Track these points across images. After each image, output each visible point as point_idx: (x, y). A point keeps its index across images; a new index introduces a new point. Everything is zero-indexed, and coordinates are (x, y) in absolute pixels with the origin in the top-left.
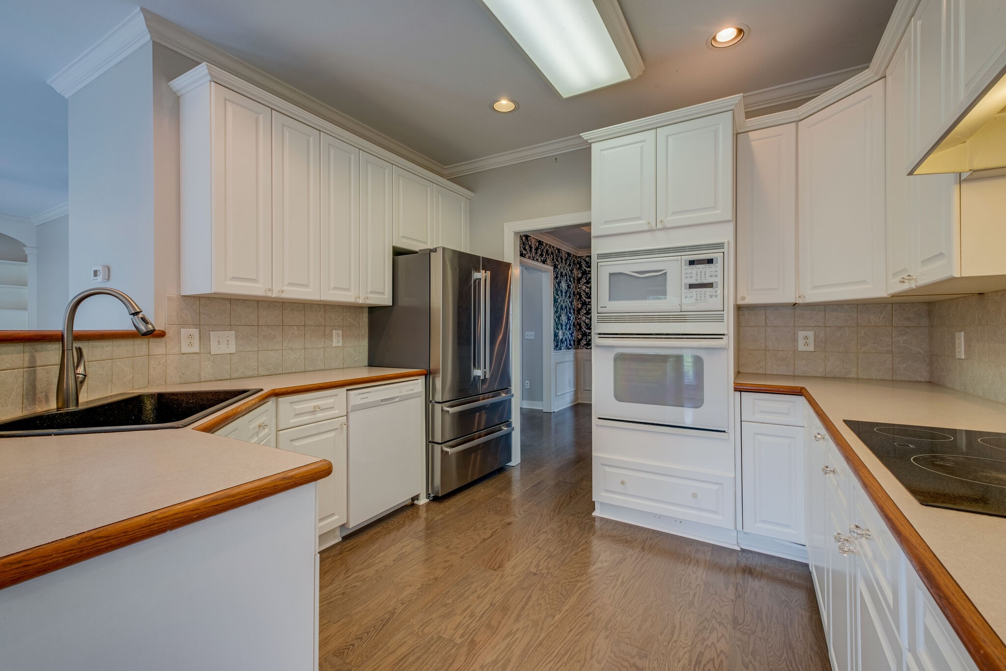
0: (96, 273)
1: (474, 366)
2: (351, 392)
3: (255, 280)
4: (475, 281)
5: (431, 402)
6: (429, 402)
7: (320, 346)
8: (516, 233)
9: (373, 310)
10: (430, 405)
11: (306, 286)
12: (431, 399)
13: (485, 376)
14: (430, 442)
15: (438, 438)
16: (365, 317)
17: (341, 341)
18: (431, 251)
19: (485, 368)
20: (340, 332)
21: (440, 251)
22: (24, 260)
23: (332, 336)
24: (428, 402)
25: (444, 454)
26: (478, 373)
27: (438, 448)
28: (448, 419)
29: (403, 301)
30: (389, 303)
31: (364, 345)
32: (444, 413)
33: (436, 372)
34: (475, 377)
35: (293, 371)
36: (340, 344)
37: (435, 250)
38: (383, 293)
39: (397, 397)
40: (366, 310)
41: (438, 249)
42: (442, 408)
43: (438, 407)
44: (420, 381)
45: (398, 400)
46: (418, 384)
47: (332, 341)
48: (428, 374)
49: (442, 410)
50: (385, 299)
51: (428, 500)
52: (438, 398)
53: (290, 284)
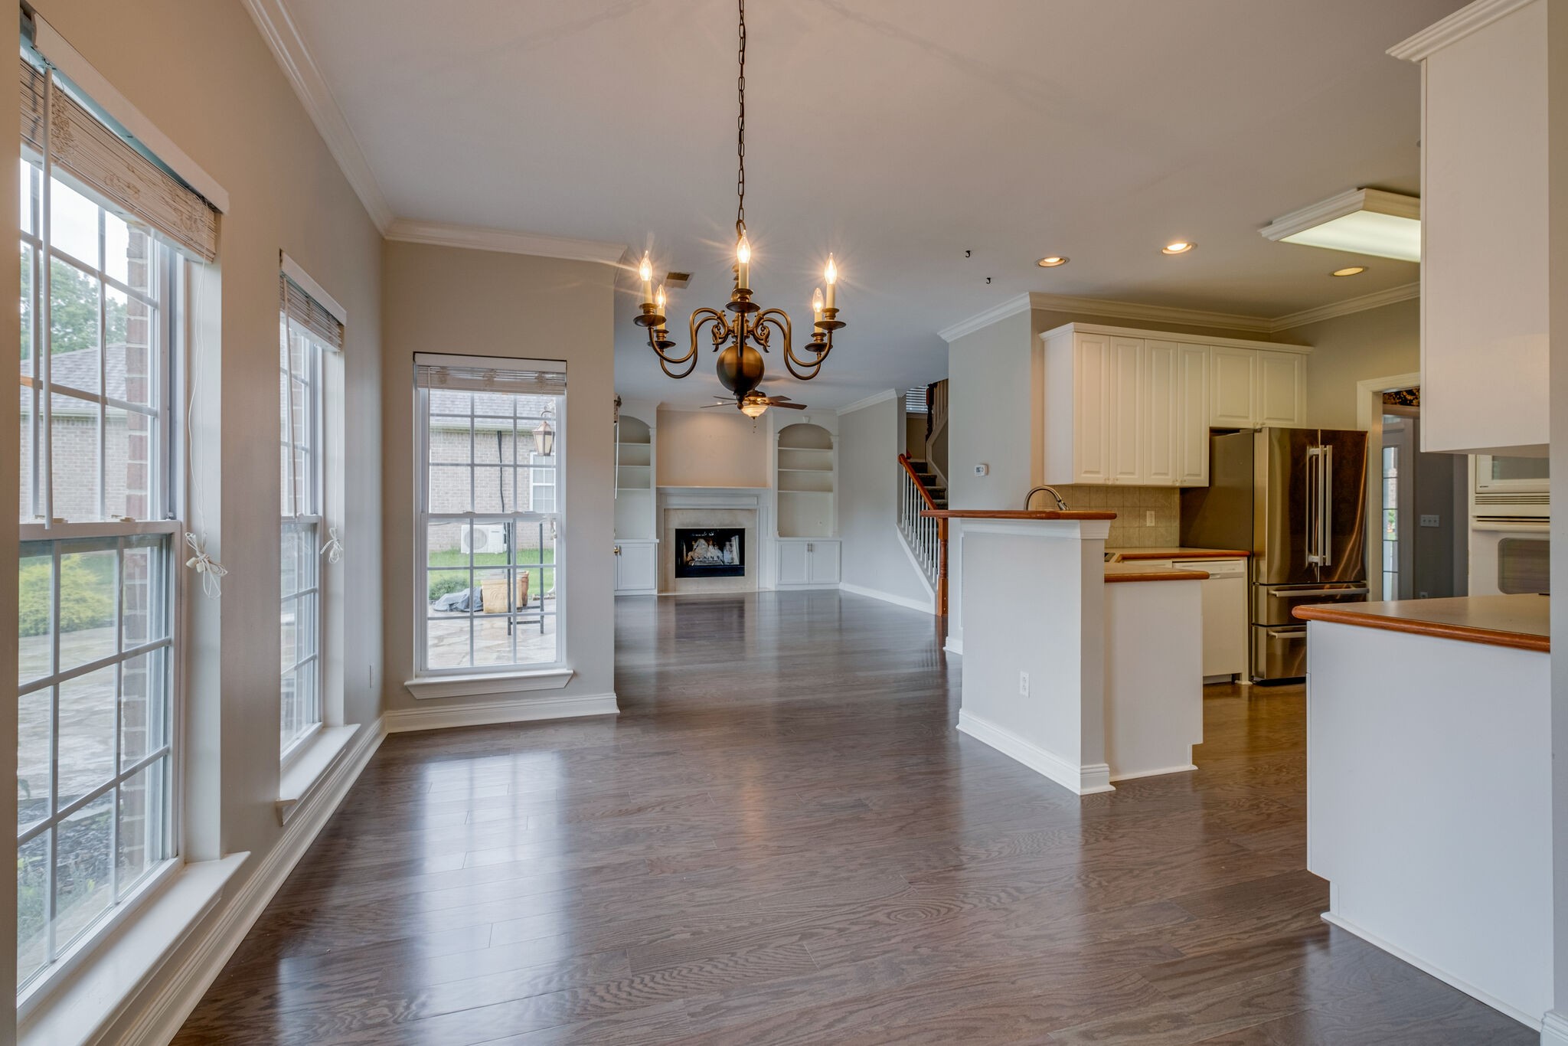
0: (978, 470)
1: (1310, 551)
2: (1176, 564)
3: (1098, 472)
4: (1311, 458)
5: (1254, 583)
6: (1252, 584)
7: (1136, 526)
8: (1376, 394)
9: (1187, 493)
10: (1254, 587)
11: (1133, 474)
12: (1254, 580)
13: (1324, 563)
14: (1253, 624)
15: (1263, 620)
16: (1176, 498)
17: (1154, 521)
18: (1255, 431)
19: (1324, 554)
20: (1153, 513)
21: (1266, 433)
22: (830, 447)
23: (1145, 516)
24: (1250, 583)
25: (1270, 638)
26: (1315, 559)
27: (1262, 632)
28: (1275, 604)
29: (1220, 481)
30: (1208, 486)
31: (1175, 526)
32: (1270, 596)
33: (1260, 555)
34: (1310, 564)
35: (1115, 546)
36: (1153, 524)
37: (1260, 431)
38: (1199, 475)
39: (1218, 574)
40: (1178, 491)
41: (1263, 430)
42: (1268, 591)
43: (1263, 590)
44: (1242, 562)
45: (1218, 577)
46: (1239, 564)
47: (1146, 521)
48: (1252, 556)
49: (1268, 594)
50: (1203, 481)
51: (1250, 683)
52: (1264, 579)
53: (1121, 473)
